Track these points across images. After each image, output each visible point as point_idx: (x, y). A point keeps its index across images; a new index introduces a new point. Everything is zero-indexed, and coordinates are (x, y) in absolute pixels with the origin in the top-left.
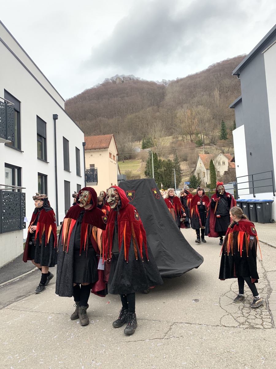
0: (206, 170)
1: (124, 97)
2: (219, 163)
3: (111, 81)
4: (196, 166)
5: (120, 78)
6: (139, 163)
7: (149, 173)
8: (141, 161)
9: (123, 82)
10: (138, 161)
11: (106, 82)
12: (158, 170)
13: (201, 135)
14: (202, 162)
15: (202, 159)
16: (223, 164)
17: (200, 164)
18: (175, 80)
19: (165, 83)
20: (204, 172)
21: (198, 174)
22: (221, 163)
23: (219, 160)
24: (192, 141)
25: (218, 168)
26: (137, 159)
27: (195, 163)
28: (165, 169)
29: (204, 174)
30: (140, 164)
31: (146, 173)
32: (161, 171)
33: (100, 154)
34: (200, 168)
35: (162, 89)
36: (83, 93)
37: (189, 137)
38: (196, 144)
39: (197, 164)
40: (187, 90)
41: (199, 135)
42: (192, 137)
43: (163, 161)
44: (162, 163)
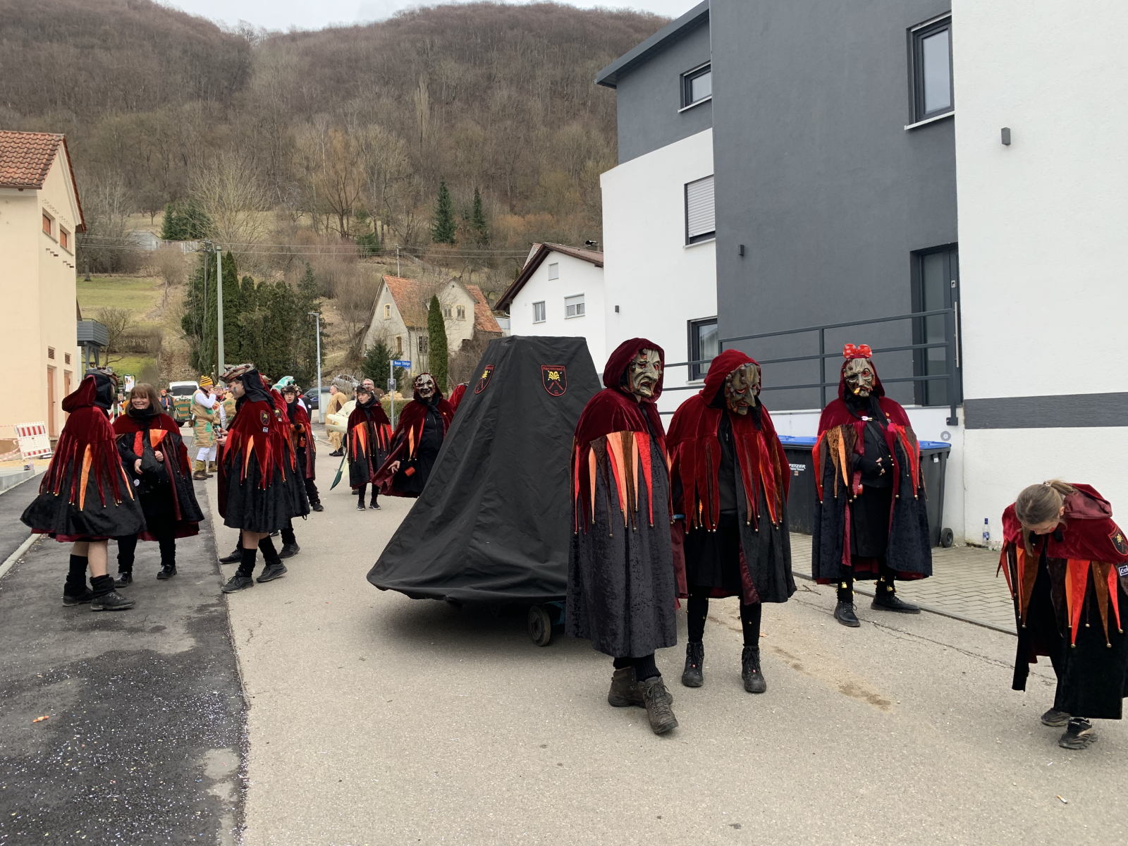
0: (406, 330)
2: (448, 314)
4: (373, 314)
6: (153, 290)
7: (200, 326)
8: (159, 281)
10: (149, 280)
12: (242, 317)
13: (375, 222)
14: (393, 305)
15: (392, 293)
16: (459, 314)
17: (385, 309)
18: (285, 31)
19: (250, 33)
20: (399, 339)
21: (379, 342)
22: (454, 313)
23: (447, 303)
24: (345, 235)
26: (142, 272)
27: (371, 307)
28: (269, 313)
29: (400, 345)
30: (159, 294)
31: (186, 323)
32: (251, 321)
34: (387, 324)
35: (239, 51)
37: (334, 221)
38: (356, 247)
39: (374, 309)
40: (327, 70)
41: (368, 221)
42: (345, 222)
43: (259, 286)
44: (255, 291)
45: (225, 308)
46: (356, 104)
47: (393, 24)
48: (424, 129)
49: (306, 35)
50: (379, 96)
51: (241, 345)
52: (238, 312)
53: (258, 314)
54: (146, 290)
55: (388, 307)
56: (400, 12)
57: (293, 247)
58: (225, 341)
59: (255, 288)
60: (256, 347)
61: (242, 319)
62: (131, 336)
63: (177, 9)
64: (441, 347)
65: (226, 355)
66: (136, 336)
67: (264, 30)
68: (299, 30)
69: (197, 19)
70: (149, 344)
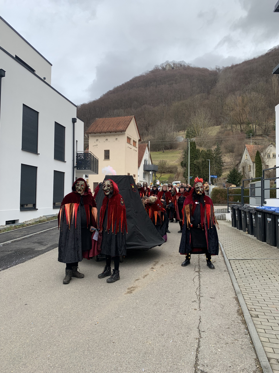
0: (252, 163)
1: (173, 84)
2: (269, 156)
3: (160, 68)
4: (242, 158)
5: (169, 65)
8: (182, 151)
9: (173, 68)
11: (156, 68)
13: (253, 125)
14: (248, 154)
15: (248, 151)
16: (273, 156)
17: (246, 156)
18: (230, 66)
19: (219, 69)
20: (250, 166)
21: (243, 168)
22: (271, 156)
23: (268, 152)
24: (241, 131)
25: (267, 161)
26: (178, 149)
27: (241, 155)
28: (204, 160)
29: (250, 168)
30: (180, 155)
31: (182, 163)
32: (198, 163)
33: (117, 138)
34: (246, 161)
35: (215, 76)
36: (131, 81)
37: (238, 127)
38: (246, 135)
39: (242, 156)
40: (242, 76)
41: (250, 125)
42: (242, 127)
43: (202, 151)
44: (200, 153)
45: (191, 159)
46: (250, 86)
47: (267, 54)
48: (275, 90)
49: (237, 65)
50: (259, 81)
51: (195, 170)
52: (195, 160)
53: (200, 160)
54: (178, 154)
55: (247, 155)
56: (270, 50)
57: (222, 137)
58: (190, 169)
59: (200, 152)
60: (200, 170)
61: (195, 162)
62: (169, 168)
63: (197, 67)
64: (260, 169)
65: (191, 173)
66: (171, 168)
67: (223, 67)
68: (234, 64)
69: (202, 68)
70: (174, 170)
